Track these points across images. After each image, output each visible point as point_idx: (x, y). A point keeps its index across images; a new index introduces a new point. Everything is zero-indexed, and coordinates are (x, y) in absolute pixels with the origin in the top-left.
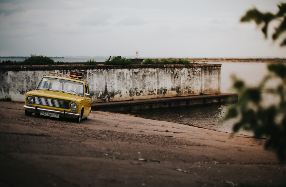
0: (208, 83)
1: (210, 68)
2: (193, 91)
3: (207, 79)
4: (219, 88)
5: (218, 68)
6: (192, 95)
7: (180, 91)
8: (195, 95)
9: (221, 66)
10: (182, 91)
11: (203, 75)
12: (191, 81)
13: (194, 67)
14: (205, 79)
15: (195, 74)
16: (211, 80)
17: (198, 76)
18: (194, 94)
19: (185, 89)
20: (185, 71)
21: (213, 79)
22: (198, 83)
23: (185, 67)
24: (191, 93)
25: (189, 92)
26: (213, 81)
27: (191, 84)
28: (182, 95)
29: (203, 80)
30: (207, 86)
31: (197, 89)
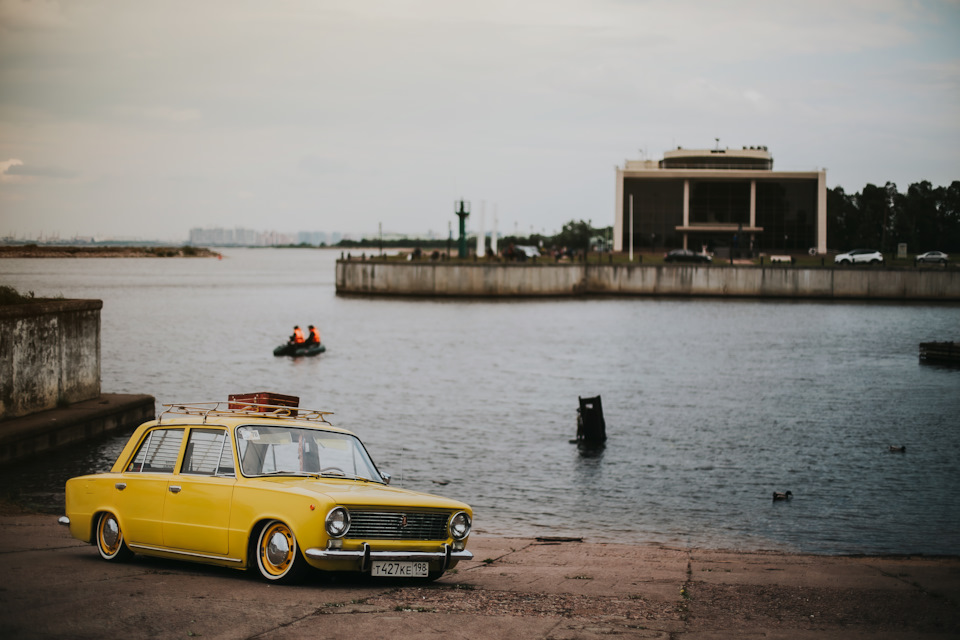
0: (73, 365)
1: (78, 314)
2: (41, 395)
3: (71, 353)
4: (98, 379)
5: (95, 312)
6: (40, 409)
7: (12, 400)
8: (46, 408)
9: (100, 307)
10: (18, 401)
11: (64, 339)
12: (37, 364)
13: (44, 314)
14: (68, 351)
15: (45, 339)
16: (80, 355)
17: (51, 343)
18: (43, 405)
19: (23, 391)
20: (22, 330)
21: (85, 351)
22: (53, 368)
23: (22, 317)
24: (38, 402)
25: (34, 399)
26: (86, 359)
27: (37, 374)
28: (16, 414)
29: (64, 356)
30: (72, 375)
31: (51, 388)
